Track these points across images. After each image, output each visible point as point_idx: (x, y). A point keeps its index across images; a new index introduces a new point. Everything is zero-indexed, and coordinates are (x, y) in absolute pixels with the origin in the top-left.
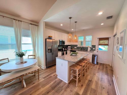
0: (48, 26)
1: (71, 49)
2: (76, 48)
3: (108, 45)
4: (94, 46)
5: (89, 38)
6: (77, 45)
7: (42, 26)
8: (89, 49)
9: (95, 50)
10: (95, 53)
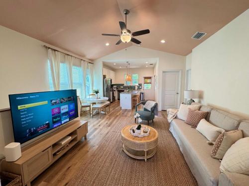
0: (106, 66)
1: (117, 88)
2: (122, 87)
3: (151, 83)
4: (140, 85)
5: (135, 76)
6: (124, 84)
7: (99, 65)
8: (136, 88)
9: (141, 88)
10: (142, 91)
